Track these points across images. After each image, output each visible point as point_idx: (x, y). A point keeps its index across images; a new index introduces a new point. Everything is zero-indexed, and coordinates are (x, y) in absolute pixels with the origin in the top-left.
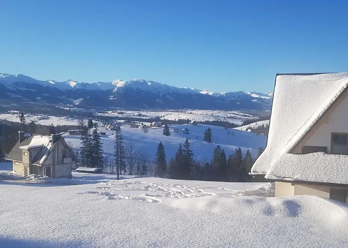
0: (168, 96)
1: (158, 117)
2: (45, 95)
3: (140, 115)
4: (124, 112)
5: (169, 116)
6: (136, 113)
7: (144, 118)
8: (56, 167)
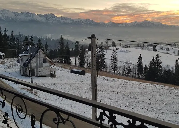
8: (38, 69)
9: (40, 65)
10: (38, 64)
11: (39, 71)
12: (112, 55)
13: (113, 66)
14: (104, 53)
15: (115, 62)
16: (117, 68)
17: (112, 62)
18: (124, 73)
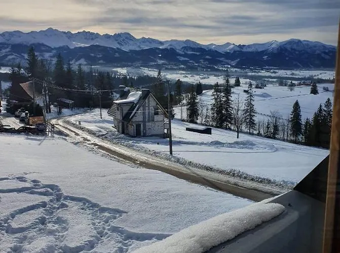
0: (323, 55)
1: (312, 76)
2: (207, 57)
3: (293, 74)
4: (277, 71)
5: (323, 75)
6: (289, 72)
7: (297, 77)
8: (147, 125)
9: (149, 118)
10: (147, 116)
11: (147, 127)
12: (245, 102)
13: (248, 121)
14: (230, 98)
15: (250, 114)
16: (254, 124)
17: (246, 113)
18: (267, 132)
